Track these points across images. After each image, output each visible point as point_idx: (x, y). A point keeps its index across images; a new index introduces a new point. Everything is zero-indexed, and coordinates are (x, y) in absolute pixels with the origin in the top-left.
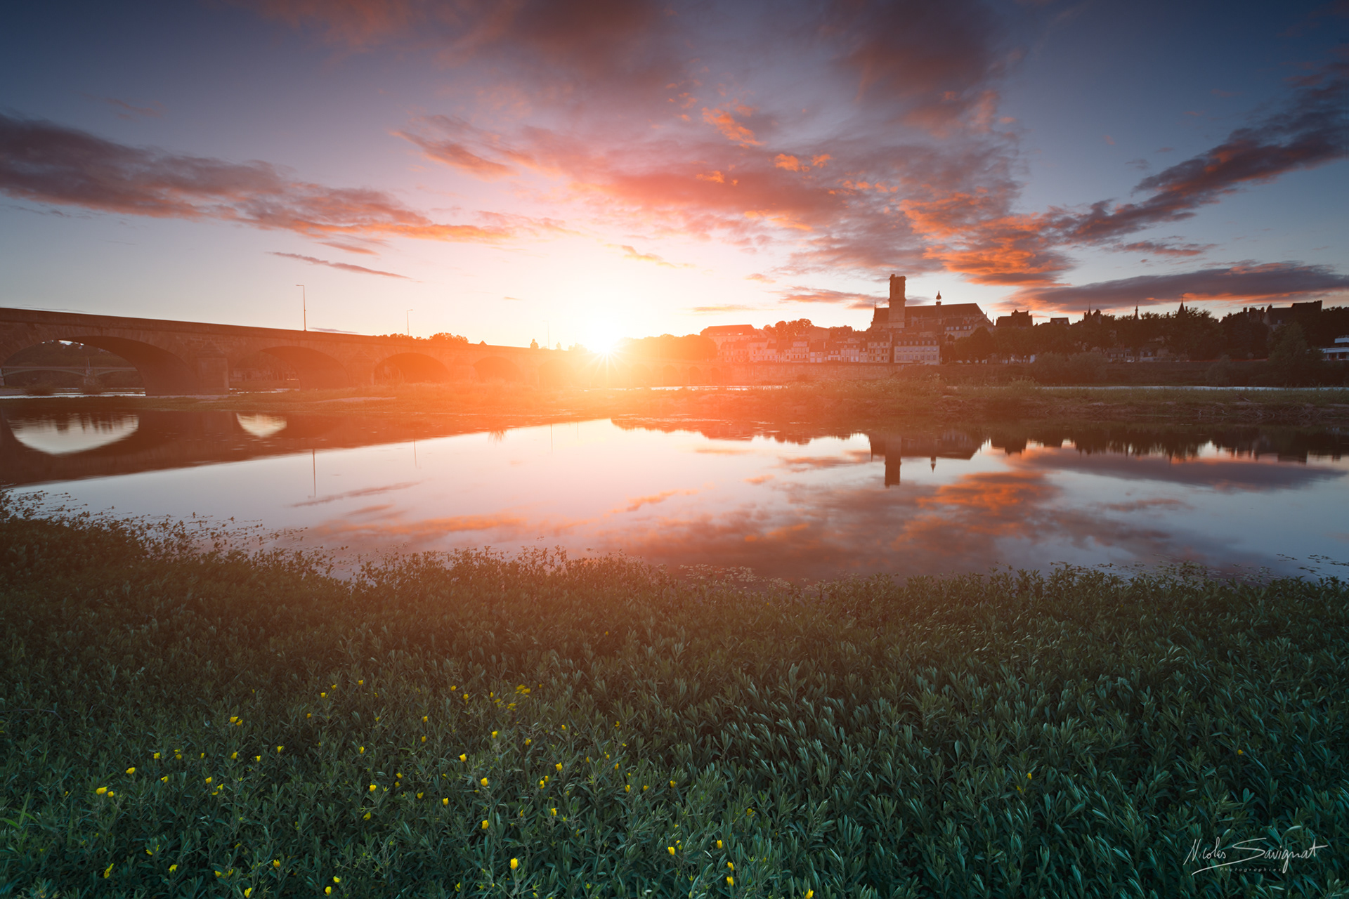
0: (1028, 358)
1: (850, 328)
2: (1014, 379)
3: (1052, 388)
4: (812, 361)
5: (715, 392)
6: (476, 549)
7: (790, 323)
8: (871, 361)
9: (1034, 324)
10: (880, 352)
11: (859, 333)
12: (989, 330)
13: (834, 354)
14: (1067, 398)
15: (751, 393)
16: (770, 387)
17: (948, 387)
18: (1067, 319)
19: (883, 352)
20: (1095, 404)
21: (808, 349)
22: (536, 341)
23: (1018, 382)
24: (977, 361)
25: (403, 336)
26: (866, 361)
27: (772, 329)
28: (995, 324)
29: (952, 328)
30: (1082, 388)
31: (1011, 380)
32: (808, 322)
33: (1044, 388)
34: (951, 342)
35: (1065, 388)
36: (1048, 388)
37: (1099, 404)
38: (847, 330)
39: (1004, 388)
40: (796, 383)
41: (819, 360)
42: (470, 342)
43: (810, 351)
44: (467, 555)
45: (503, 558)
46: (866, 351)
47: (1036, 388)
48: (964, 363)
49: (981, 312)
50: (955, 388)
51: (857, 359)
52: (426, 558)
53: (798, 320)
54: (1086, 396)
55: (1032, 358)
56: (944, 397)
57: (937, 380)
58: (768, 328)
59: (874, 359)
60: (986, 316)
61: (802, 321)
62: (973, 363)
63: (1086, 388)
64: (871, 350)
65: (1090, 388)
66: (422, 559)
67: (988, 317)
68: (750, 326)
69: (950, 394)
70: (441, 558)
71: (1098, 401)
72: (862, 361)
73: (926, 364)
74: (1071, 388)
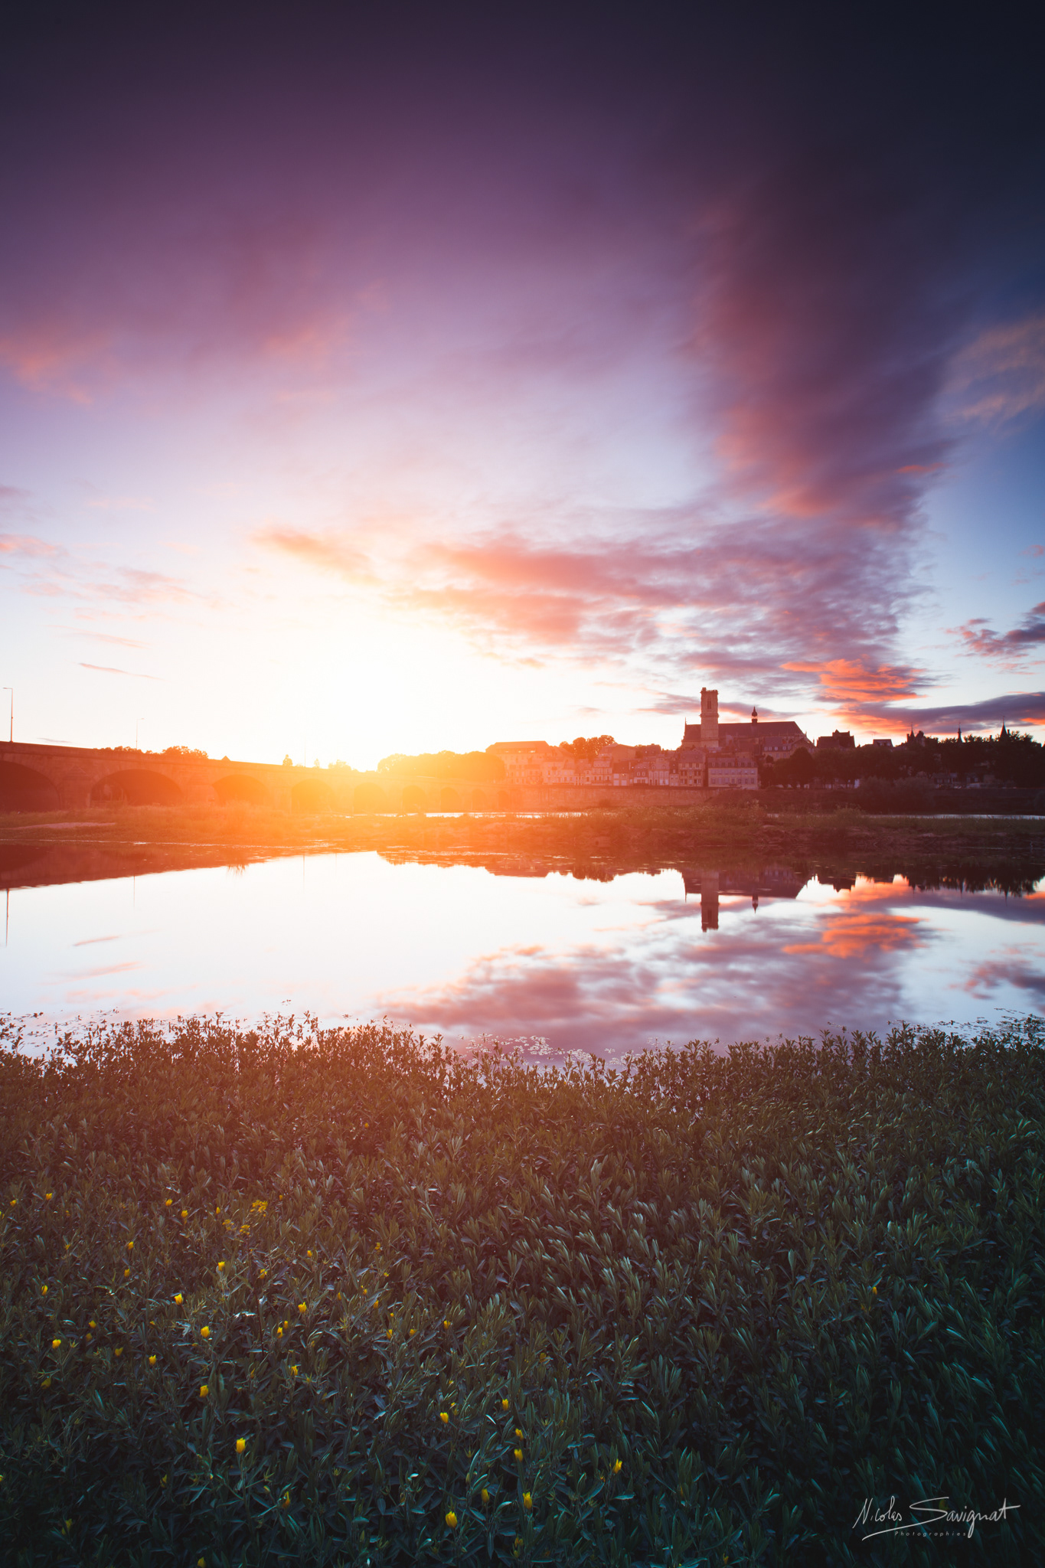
0: (854, 784)
1: (658, 747)
2: (838, 807)
3: (879, 817)
4: (616, 783)
5: (503, 819)
6: (204, 1017)
7: (590, 741)
8: (683, 785)
9: (856, 745)
10: (692, 774)
11: (667, 752)
12: (809, 751)
13: (641, 776)
14: (896, 829)
15: (545, 821)
16: (567, 814)
17: (769, 815)
18: (890, 741)
19: (695, 775)
20: (925, 835)
21: (611, 770)
22: (289, 757)
23: (844, 810)
24: (799, 786)
25: (130, 749)
26: (677, 785)
27: (570, 746)
28: (816, 745)
29: (770, 749)
30: (911, 817)
31: (836, 808)
32: (611, 739)
33: (871, 817)
34: (770, 764)
35: (894, 817)
36: (875, 817)
37: (929, 835)
38: (654, 749)
39: (830, 816)
40: (598, 810)
41: (624, 783)
42: (210, 758)
43: (614, 772)
44: (193, 1025)
45: (238, 1027)
46: (677, 772)
47: (863, 817)
48: (785, 787)
49: (800, 731)
50: (777, 816)
51: (667, 782)
52: (142, 1028)
53: (599, 736)
54: (915, 826)
55: (857, 783)
56: (765, 827)
57: (757, 807)
58: (564, 745)
59: (686, 783)
60: (805, 735)
61: (603, 738)
62: (795, 788)
63: (914, 817)
64: (682, 771)
65: (919, 817)
66: (136, 1030)
67: (808, 737)
68: (545, 742)
69: (771, 824)
70: (160, 1028)
71: (928, 832)
72: (672, 785)
73: (743, 788)
74: (898, 816)
